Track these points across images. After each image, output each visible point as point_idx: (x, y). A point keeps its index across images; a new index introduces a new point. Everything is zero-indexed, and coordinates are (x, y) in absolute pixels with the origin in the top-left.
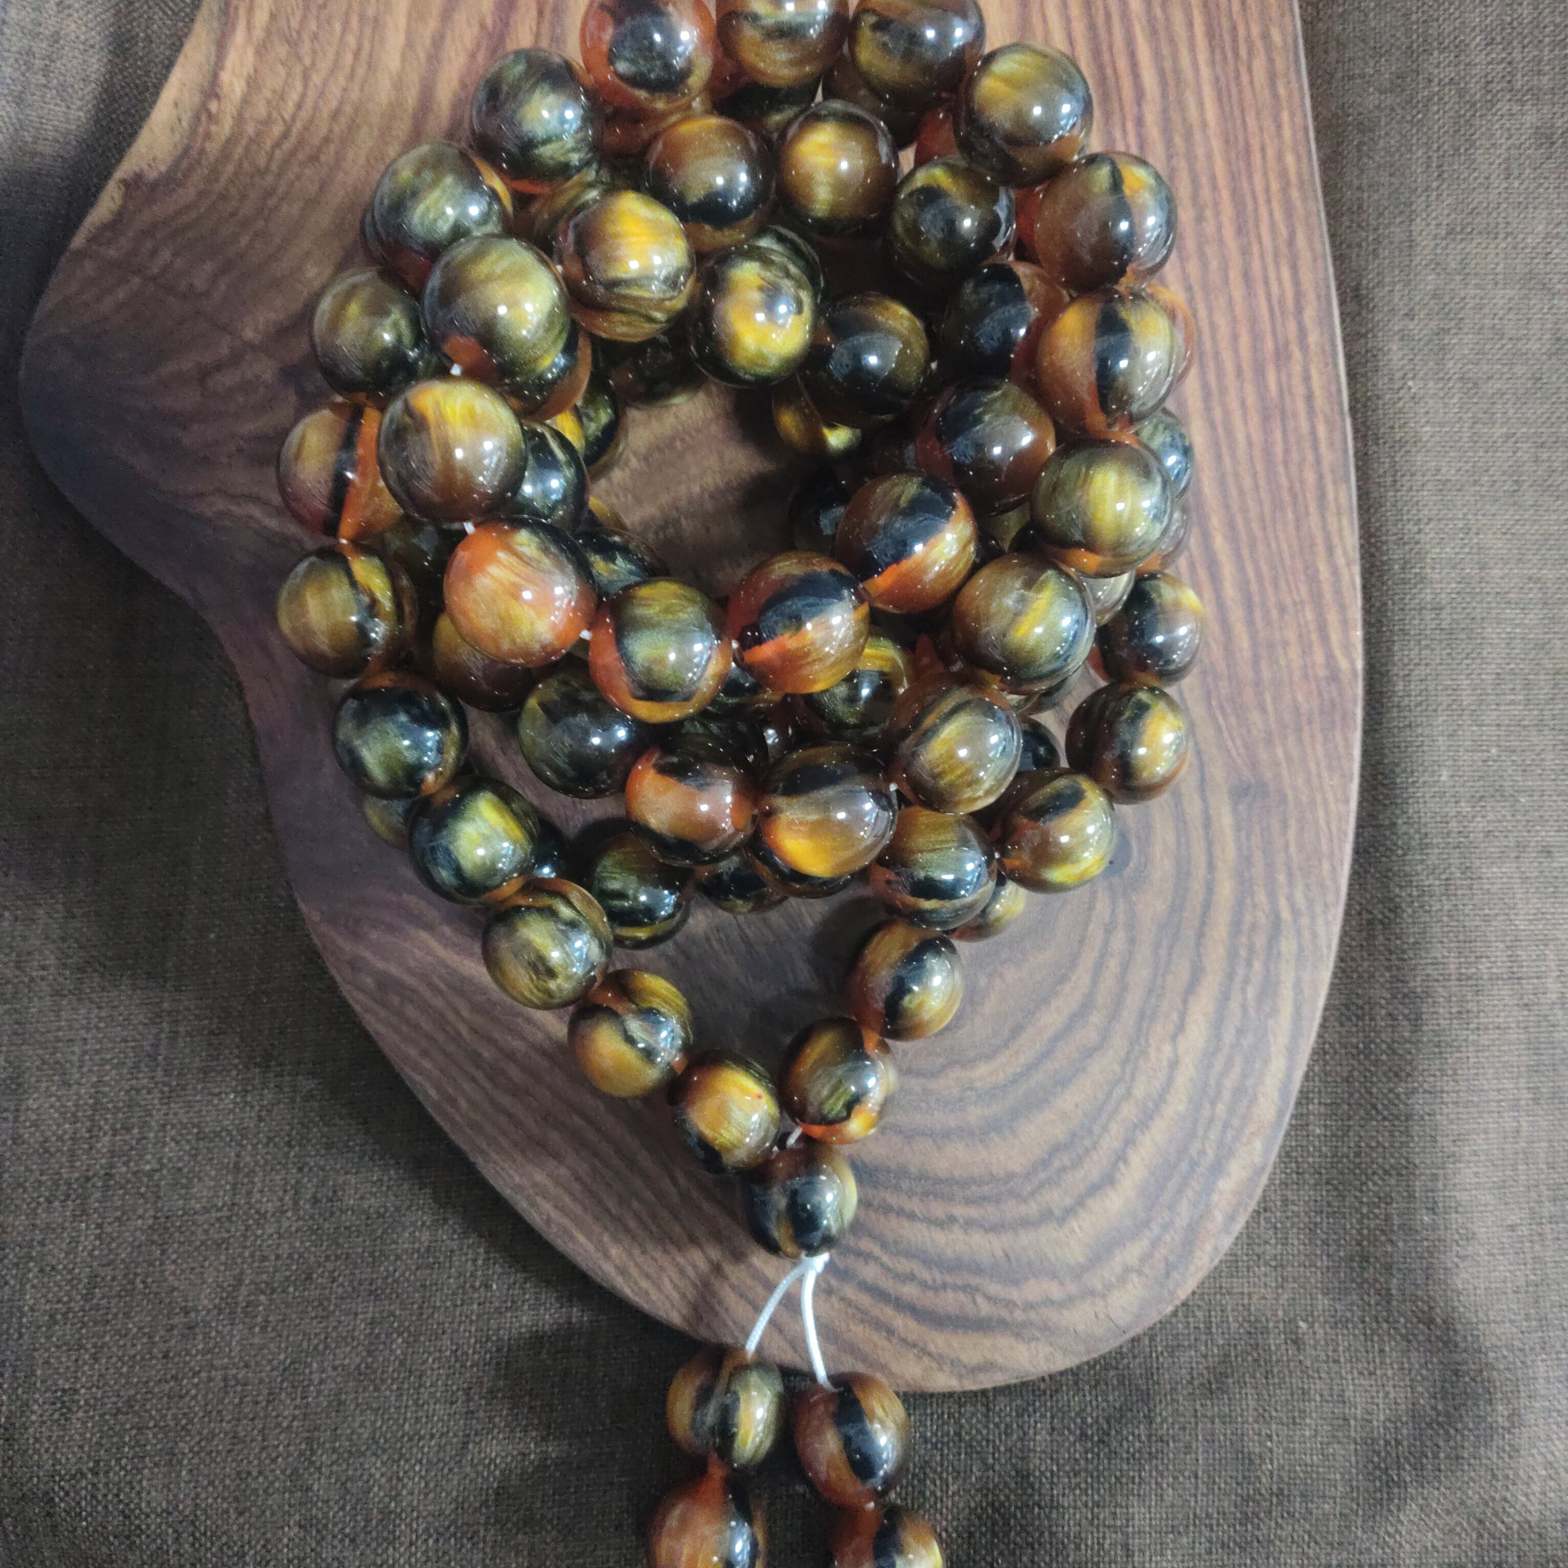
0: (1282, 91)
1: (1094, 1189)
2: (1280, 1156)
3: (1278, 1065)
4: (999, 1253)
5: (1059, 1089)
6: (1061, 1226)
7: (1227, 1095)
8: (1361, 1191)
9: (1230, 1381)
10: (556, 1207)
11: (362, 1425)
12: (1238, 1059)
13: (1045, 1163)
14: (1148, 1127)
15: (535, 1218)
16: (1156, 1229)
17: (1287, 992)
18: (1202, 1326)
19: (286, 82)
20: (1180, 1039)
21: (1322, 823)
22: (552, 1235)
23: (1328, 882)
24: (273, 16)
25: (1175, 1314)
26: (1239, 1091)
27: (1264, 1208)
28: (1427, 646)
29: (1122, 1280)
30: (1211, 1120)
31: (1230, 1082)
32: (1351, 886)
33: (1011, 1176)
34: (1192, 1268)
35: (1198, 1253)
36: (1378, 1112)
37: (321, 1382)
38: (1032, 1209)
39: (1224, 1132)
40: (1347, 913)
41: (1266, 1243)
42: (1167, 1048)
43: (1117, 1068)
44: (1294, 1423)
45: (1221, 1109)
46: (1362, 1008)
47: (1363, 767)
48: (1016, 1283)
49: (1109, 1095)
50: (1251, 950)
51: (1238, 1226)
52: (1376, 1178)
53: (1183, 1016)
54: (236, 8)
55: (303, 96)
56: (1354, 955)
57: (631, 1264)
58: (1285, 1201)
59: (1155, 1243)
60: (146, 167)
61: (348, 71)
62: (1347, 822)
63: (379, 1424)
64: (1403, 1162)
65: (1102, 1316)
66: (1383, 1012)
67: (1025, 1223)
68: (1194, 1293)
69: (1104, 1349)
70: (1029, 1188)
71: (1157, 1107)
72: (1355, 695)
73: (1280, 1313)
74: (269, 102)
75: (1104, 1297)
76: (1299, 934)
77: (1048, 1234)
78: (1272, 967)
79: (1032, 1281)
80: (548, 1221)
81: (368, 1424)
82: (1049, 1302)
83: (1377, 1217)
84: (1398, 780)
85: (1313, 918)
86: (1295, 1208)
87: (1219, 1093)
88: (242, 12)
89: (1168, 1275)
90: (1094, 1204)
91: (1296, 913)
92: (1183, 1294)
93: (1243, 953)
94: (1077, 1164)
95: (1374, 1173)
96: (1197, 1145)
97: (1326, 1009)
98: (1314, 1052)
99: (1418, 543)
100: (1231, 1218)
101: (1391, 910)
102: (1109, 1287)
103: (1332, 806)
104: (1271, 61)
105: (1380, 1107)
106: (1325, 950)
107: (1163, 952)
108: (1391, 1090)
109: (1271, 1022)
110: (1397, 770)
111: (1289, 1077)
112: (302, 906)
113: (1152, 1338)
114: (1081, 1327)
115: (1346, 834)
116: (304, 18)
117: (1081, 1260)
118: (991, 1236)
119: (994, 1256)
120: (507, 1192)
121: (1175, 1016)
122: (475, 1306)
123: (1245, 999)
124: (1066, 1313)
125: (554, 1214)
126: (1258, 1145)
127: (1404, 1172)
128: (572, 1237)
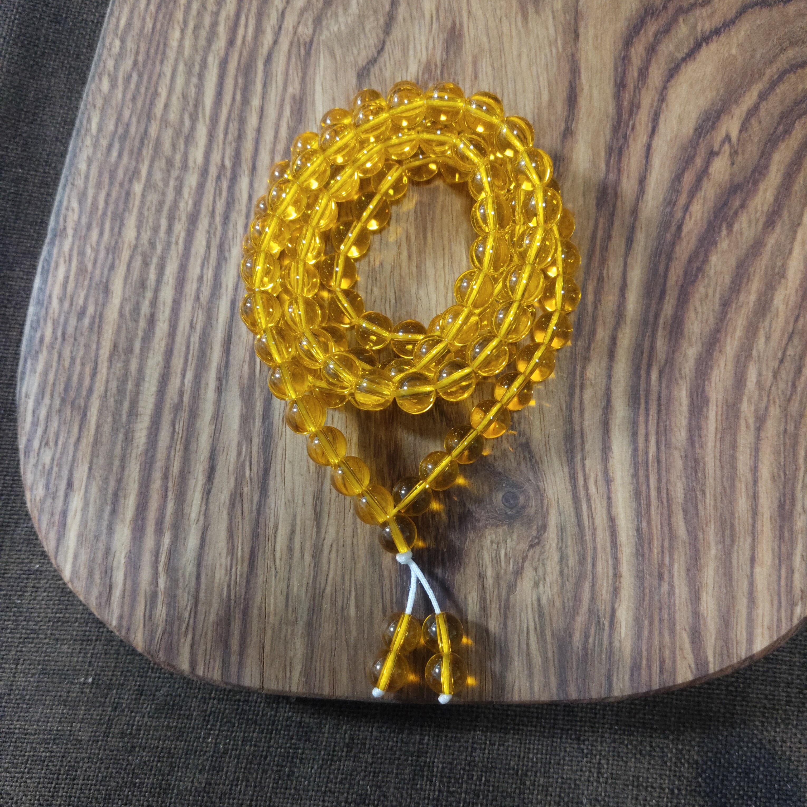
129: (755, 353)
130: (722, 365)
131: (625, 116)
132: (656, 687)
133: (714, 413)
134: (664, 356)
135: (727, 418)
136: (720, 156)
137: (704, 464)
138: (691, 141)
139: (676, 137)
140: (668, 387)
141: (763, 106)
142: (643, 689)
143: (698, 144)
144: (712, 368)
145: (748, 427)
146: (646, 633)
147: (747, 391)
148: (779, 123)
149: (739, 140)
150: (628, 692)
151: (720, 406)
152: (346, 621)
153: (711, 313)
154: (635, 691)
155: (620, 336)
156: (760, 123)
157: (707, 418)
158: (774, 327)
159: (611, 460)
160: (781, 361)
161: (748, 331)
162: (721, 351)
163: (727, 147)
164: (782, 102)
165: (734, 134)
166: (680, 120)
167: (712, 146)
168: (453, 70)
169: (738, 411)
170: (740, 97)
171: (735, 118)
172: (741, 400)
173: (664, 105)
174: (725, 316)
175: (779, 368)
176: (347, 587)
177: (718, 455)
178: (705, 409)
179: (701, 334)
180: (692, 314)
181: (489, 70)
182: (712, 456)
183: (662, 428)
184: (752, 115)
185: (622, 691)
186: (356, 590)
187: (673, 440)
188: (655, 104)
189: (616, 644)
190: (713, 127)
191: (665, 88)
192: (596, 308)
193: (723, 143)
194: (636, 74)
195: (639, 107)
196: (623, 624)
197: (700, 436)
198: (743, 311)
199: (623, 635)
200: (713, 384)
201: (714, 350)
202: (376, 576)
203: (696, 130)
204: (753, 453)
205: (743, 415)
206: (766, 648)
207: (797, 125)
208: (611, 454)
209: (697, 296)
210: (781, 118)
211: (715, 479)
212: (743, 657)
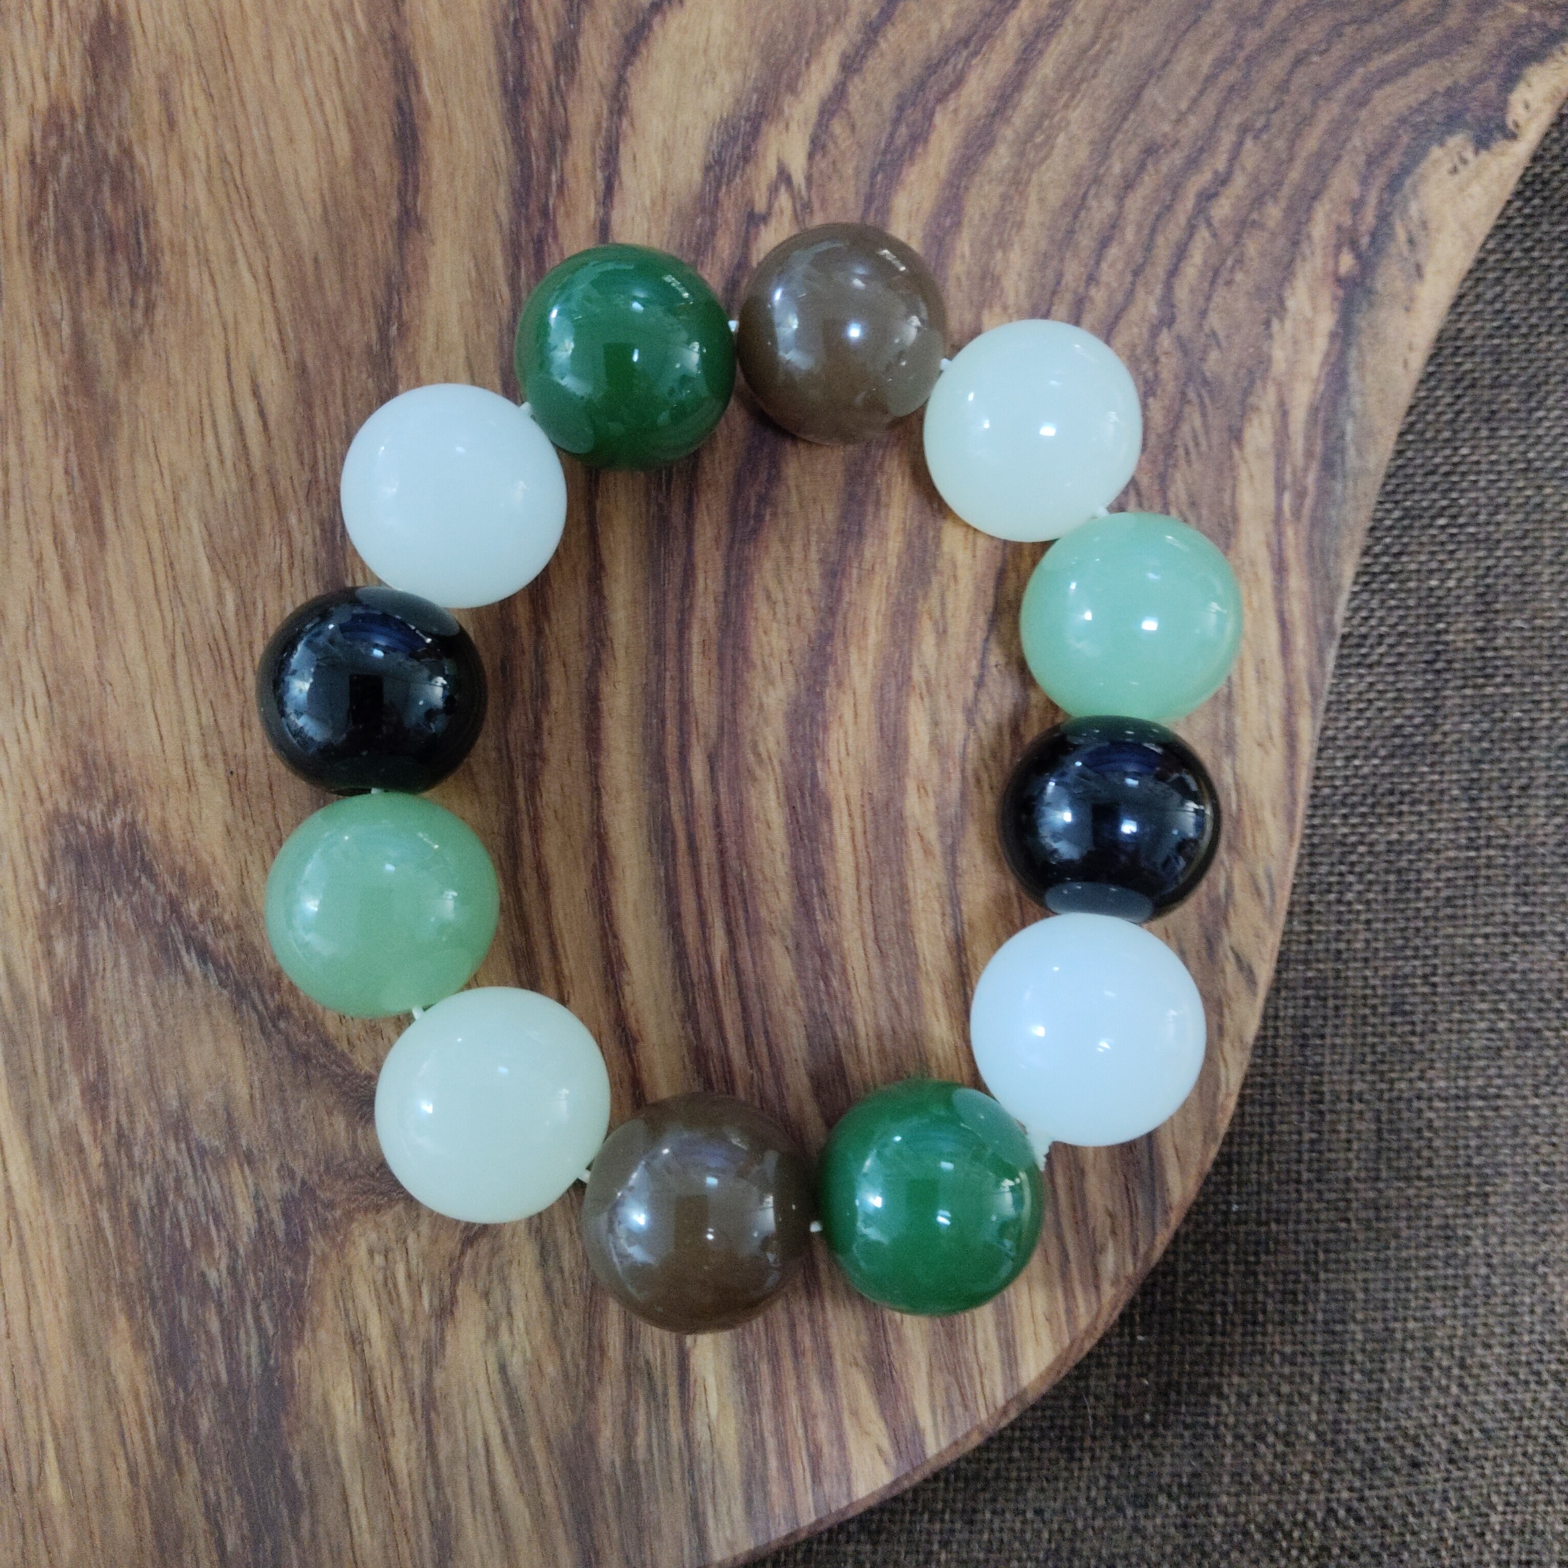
129: (917, 675)
130: (848, 716)
131: (537, 162)
132: (808, 1518)
133: (846, 832)
134: (713, 720)
135: (877, 838)
136: (773, 222)
137: (843, 958)
138: (700, 198)
139: (664, 192)
140: (734, 790)
141: (856, 88)
142: (780, 1530)
143: (717, 202)
144: (826, 729)
145: (927, 852)
146: (767, 1389)
147: (912, 766)
148: (896, 122)
149: (809, 179)
150: (746, 1544)
151: (857, 813)
152: (43, 1518)
153: (805, 598)
154: (762, 1540)
155: (606, 689)
156: (853, 127)
157: (831, 847)
158: (950, 606)
159: (627, 990)
160: (980, 684)
161: (894, 625)
162: (840, 684)
163: (784, 200)
164: (897, 71)
165: (797, 166)
166: (667, 151)
167: (750, 203)
168: (115, 118)
169: (901, 816)
170: (799, 74)
171: (793, 126)
172: (903, 791)
173: (625, 122)
174: (839, 600)
175: (976, 700)
176: (33, 1436)
177: (869, 930)
178: (825, 828)
179: (790, 652)
180: (762, 608)
181: (201, 102)
182: (857, 934)
183: (734, 891)
184: (832, 114)
185: (731, 1545)
186: (56, 1438)
187: (763, 913)
188: (604, 124)
189: (702, 1433)
190: (747, 157)
191: (621, 81)
192: (540, 632)
193: (773, 190)
194: (549, 60)
195: (566, 137)
196: (711, 1382)
197: (823, 893)
198: (877, 580)
199: (714, 1410)
200: (835, 766)
201: (824, 684)
202: (100, 1391)
203: (708, 169)
204: (949, 910)
205: (911, 825)
206: (1050, 1369)
207: (938, 119)
208: (625, 977)
209: (768, 565)
210: (901, 109)
211: (871, 988)
212: (1001, 1402)
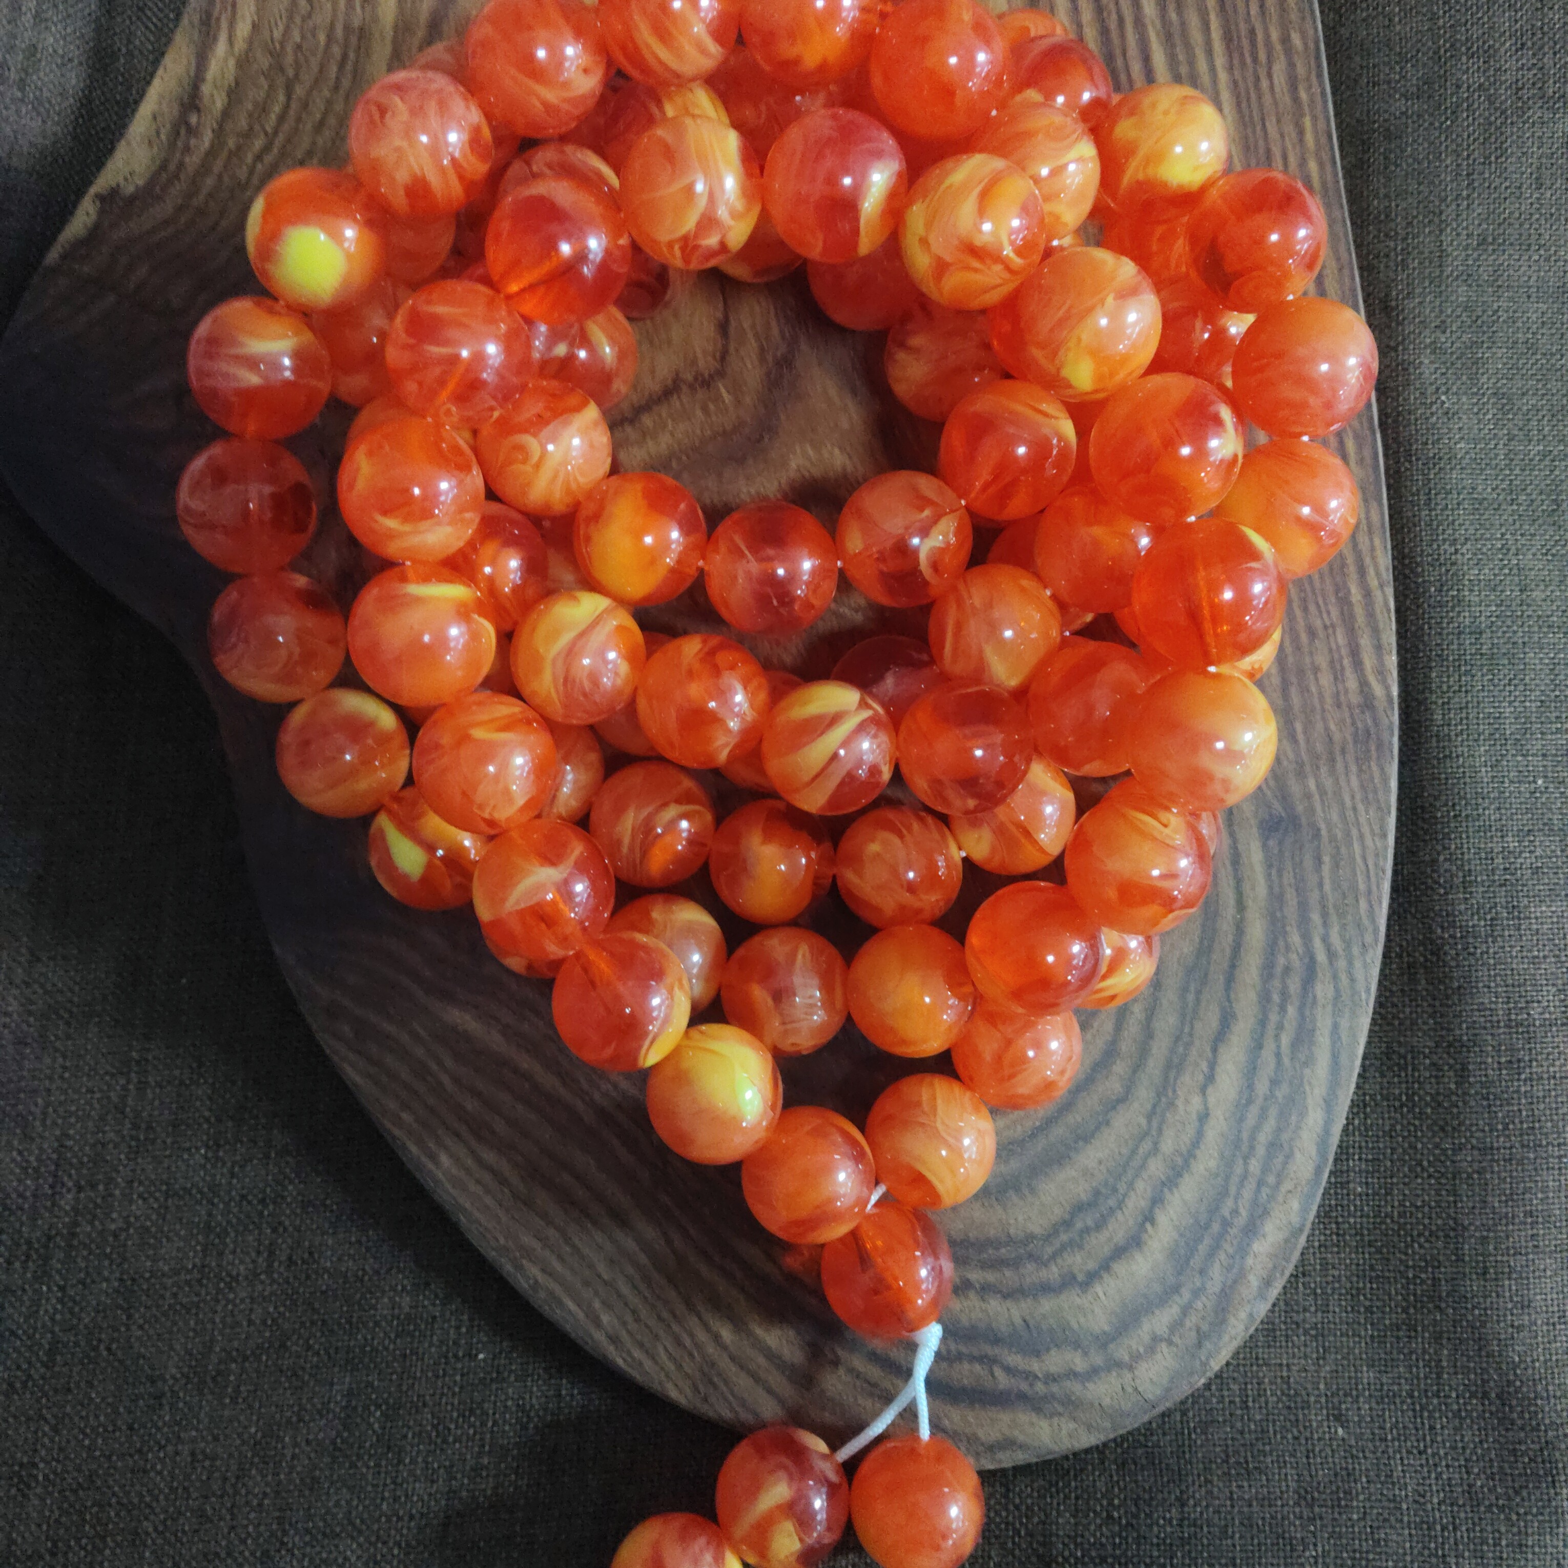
0: (1303, 95)
1: (1119, 1252)
2: (1318, 1216)
3: (1315, 1118)
4: (1018, 1321)
5: (1081, 1143)
6: (1084, 1292)
7: (1261, 1151)
8: (1406, 1254)
9: (1269, 1460)
10: (543, 1271)
11: (337, 1504)
12: (1273, 1112)
13: (1067, 1224)
14: (1177, 1186)
15: (523, 1284)
16: (1186, 1295)
17: (1323, 1039)
18: (1237, 1400)
19: (268, 96)
20: (1210, 1090)
21: (1359, 860)
22: (539, 1300)
23: (1366, 922)
24: (255, 26)
25: (1207, 1386)
26: (1274, 1146)
27: (1300, 1274)
28: (1466, 673)
29: (1151, 1350)
30: (1245, 1177)
31: (1263, 1138)
32: (1389, 927)
33: (1031, 1237)
34: (1226, 1338)
35: (1232, 1320)
36: (1423, 1169)
37: (294, 1457)
38: (1053, 1273)
39: (1258, 1190)
40: (1386, 956)
41: (1305, 1310)
42: (1196, 1100)
43: (1143, 1121)
44: (1339, 1506)
45: (1255, 1166)
46: (1405, 1058)
47: (1400, 800)
48: (1037, 1354)
49: (1134, 1152)
50: (1285, 995)
51: (1275, 1291)
52: (1422, 1240)
53: (1212, 1065)
54: (218, 19)
55: (287, 107)
56: (1395, 1000)
57: (624, 1333)
58: (1325, 1264)
59: (1185, 1311)
60: (122, 183)
61: (331, 83)
62: (1385, 858)
63: (355, 1503)
64: (1451, 1222)
65: (1130, 1390)
66: (1427, 1061)
67: (1046, 1289)
68: (1228, 1364)
69: (1130, 1424)
70: (1049, 1250)
71: (1187, 1164)
72: (1392, 723)
73: (1322, 1386)
74: (250, 115)
75: (1131, 1368)
76: (1335, 977)
77: (1071, 1299)
78: (1307, 1013)
79: (1053, 1352)
80: (536, 1285)
81: (343, 1503)
82: (1072, 1374)
83: (1423, 1282)
84: (1439, 815)
85: (1350, 963)
86: (1336, 1273)
87: (1252, 1148)
88: (224, 24)
89: (1199, 1345)
90: (1120, 1268)
91: (1331, 955)
92: (1216, 1365)
93: (1276, 998)
94: (1099, 1226)
95: (1419, 1235)
96: (1229, 1203)
97: (1365, 1058)
98: (1353, 1104)
99: (1453, 564)
100: (1268, 1283)
101: (1432, 953)
102: (1137, 1357)
103: (1369, 842)
104: (1291, 65)
105: (1425, 1163)
106: (1364, 996)
107: (1191, 997)
108: (1437, 1146)
109: (1307, 1071)
110: (1438, 804)
111: (1327, 1132)
112: (277, 950)
113: (1184, 1413)
114: (1106, 1401)
115: (1384, 872)
116: (287, 29)
117: (1107, 1328)
118: (1009, 1303)
119: (1013, 1324)
120: (491, 1255)
121: (1204, 1066)
122: (458, 1378)
123: (1279, 1047)
124: (1090, 1386)
125: (541, 1277)
126: (1295, 1205)
127: (1452, 1234)
128: (560, 1303)
